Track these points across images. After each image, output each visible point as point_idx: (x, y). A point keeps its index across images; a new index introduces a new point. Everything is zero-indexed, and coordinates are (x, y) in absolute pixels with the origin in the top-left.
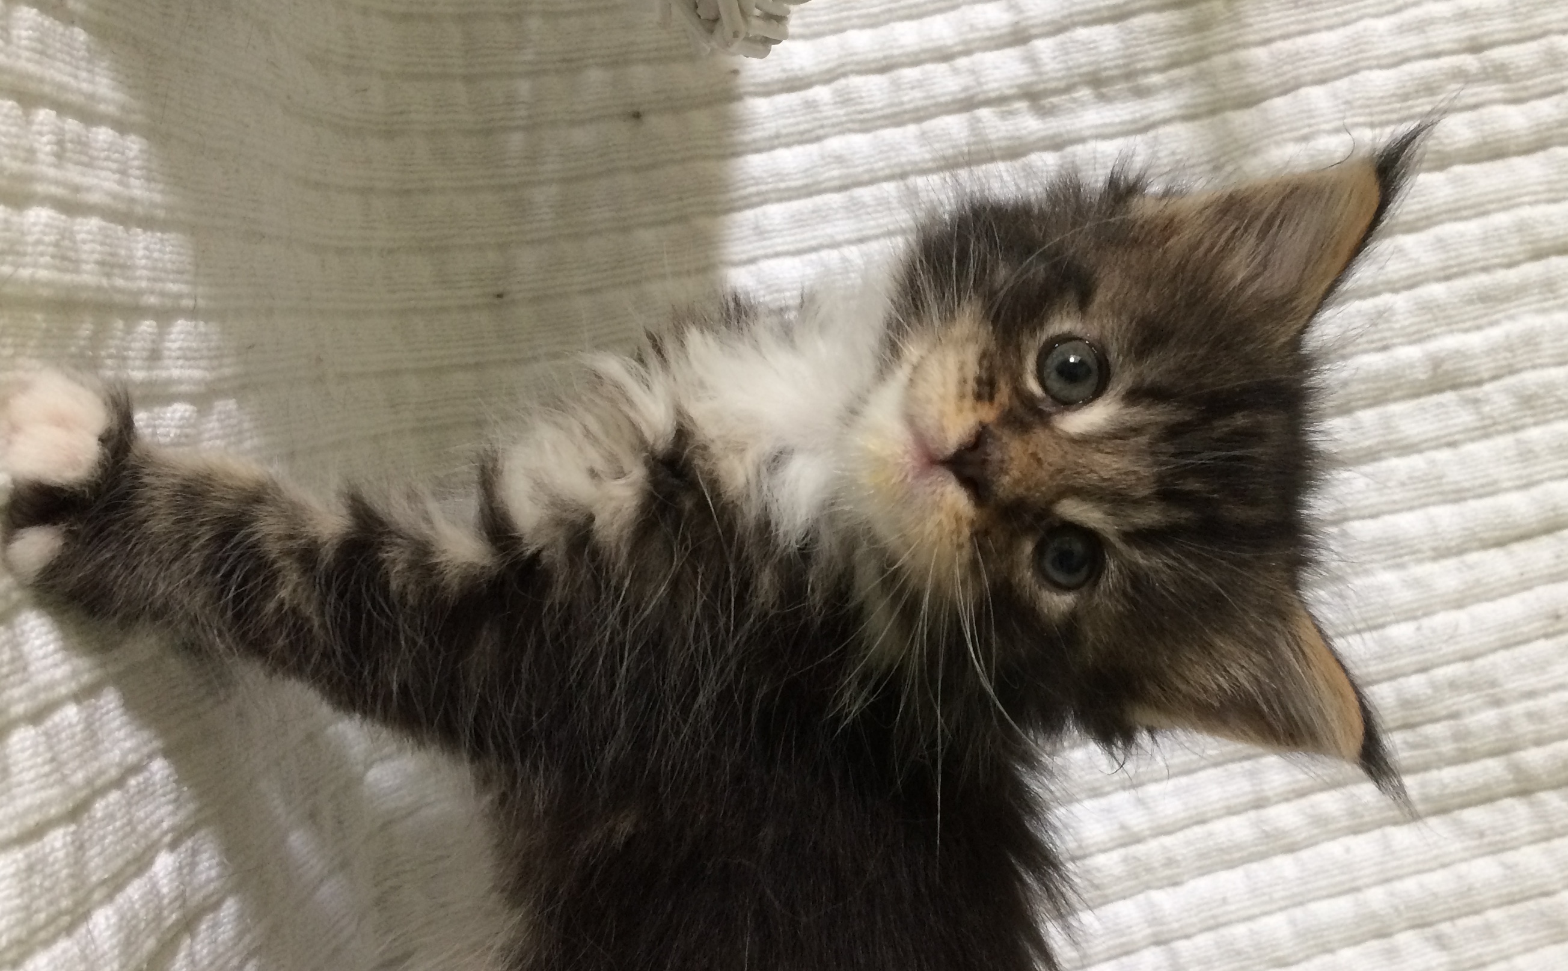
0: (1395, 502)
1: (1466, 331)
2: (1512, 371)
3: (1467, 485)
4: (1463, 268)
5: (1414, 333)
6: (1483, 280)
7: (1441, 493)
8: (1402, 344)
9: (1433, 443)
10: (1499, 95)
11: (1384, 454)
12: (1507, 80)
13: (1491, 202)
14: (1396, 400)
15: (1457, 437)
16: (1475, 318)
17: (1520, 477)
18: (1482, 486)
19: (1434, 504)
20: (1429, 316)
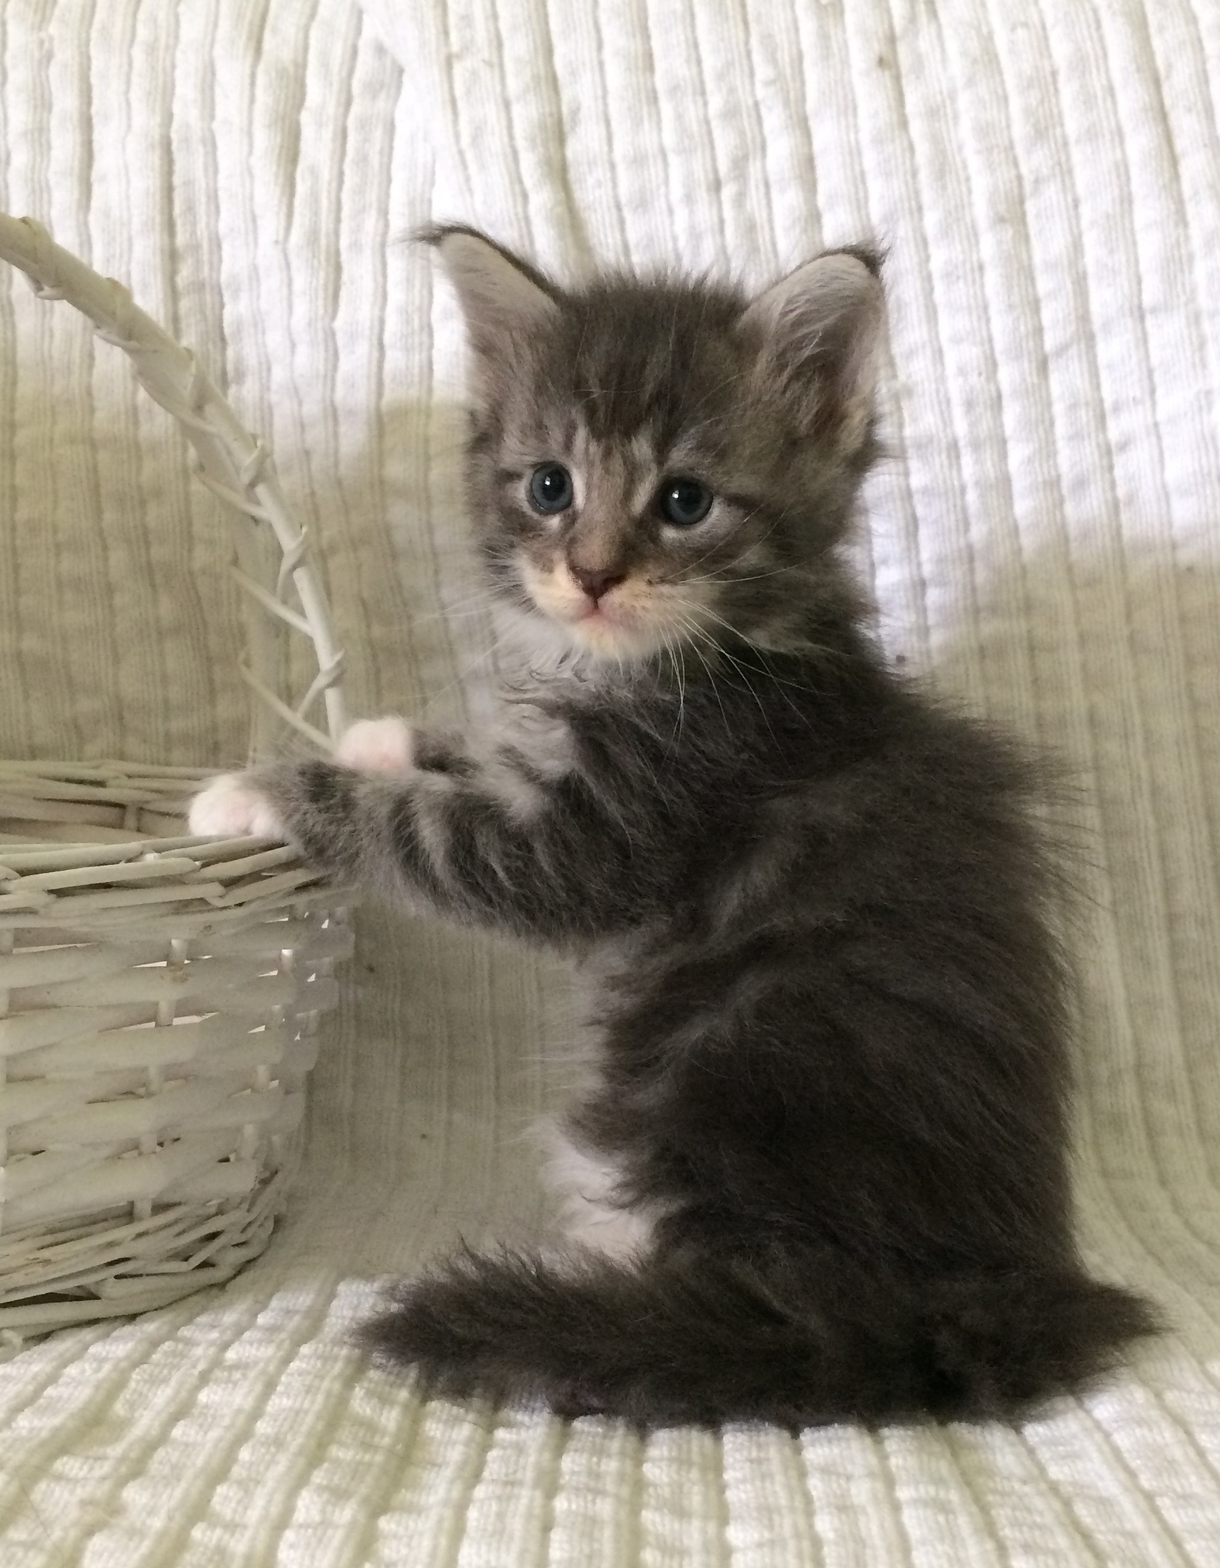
0: (1128, 261)
1: (970, 191)
2: (1011, 146)
3: (1117, 191)
4: (913, 196)
5: (969, 241)
6: (924, 176)
7: (1122, 216)
8: (978, 252)
9: (1074, 221)
10: (758, 164)
11: (1080, 271)
12: (746, 157)
13: (853, 169)
14: (1030, 258)
15: (1070, 199)
16: (959, 181)
17: (1112, 140)
18: (1118, 177)
19: (1132, 222)
20: (955, 227)
